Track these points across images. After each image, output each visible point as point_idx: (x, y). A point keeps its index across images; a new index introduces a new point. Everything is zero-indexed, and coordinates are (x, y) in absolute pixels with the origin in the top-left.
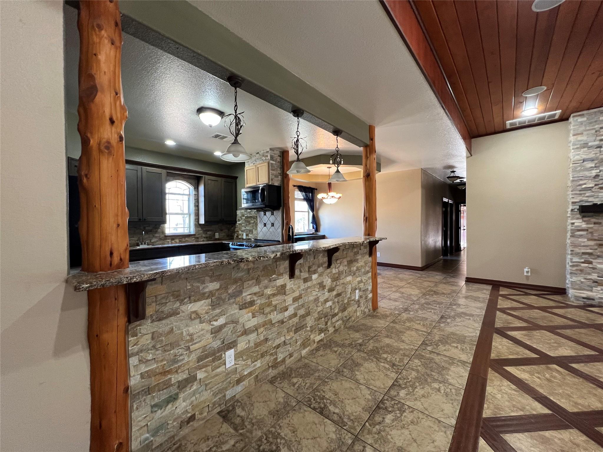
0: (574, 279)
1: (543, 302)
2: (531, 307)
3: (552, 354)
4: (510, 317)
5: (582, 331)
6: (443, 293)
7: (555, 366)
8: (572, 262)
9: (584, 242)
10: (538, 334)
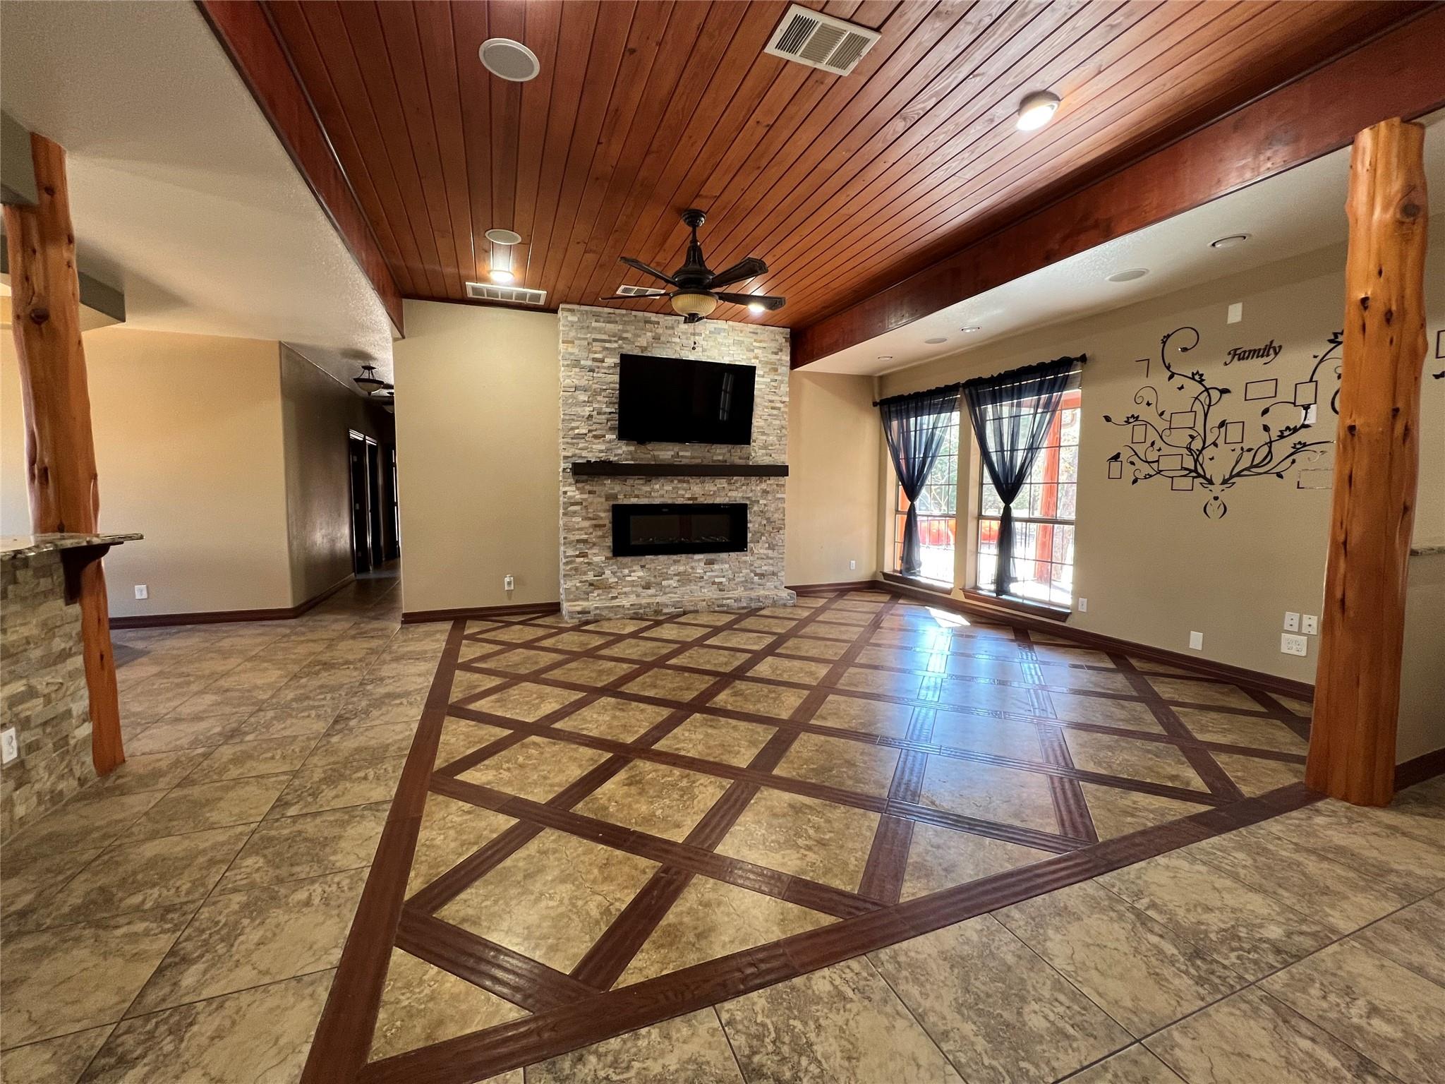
0: (569, 584)
1: (529, 633)
2: (510, 646)
3: (530, 719)
4: (477, 676)
5: (573, 665)
6: (347, 662)
7: (534, 738)
8: (566, 557)
9: (578, 523)
10: (516, 692)
